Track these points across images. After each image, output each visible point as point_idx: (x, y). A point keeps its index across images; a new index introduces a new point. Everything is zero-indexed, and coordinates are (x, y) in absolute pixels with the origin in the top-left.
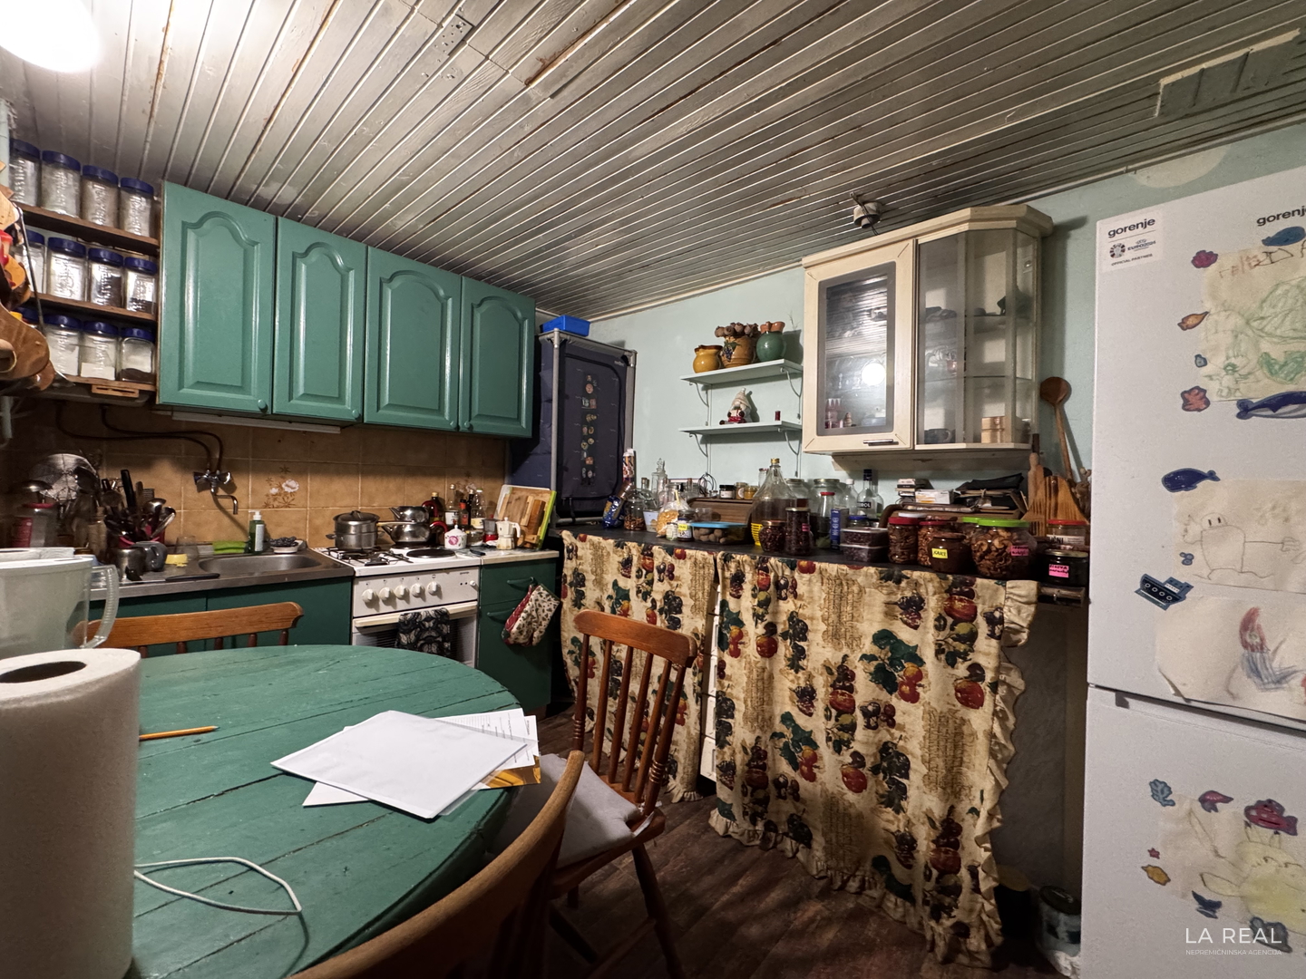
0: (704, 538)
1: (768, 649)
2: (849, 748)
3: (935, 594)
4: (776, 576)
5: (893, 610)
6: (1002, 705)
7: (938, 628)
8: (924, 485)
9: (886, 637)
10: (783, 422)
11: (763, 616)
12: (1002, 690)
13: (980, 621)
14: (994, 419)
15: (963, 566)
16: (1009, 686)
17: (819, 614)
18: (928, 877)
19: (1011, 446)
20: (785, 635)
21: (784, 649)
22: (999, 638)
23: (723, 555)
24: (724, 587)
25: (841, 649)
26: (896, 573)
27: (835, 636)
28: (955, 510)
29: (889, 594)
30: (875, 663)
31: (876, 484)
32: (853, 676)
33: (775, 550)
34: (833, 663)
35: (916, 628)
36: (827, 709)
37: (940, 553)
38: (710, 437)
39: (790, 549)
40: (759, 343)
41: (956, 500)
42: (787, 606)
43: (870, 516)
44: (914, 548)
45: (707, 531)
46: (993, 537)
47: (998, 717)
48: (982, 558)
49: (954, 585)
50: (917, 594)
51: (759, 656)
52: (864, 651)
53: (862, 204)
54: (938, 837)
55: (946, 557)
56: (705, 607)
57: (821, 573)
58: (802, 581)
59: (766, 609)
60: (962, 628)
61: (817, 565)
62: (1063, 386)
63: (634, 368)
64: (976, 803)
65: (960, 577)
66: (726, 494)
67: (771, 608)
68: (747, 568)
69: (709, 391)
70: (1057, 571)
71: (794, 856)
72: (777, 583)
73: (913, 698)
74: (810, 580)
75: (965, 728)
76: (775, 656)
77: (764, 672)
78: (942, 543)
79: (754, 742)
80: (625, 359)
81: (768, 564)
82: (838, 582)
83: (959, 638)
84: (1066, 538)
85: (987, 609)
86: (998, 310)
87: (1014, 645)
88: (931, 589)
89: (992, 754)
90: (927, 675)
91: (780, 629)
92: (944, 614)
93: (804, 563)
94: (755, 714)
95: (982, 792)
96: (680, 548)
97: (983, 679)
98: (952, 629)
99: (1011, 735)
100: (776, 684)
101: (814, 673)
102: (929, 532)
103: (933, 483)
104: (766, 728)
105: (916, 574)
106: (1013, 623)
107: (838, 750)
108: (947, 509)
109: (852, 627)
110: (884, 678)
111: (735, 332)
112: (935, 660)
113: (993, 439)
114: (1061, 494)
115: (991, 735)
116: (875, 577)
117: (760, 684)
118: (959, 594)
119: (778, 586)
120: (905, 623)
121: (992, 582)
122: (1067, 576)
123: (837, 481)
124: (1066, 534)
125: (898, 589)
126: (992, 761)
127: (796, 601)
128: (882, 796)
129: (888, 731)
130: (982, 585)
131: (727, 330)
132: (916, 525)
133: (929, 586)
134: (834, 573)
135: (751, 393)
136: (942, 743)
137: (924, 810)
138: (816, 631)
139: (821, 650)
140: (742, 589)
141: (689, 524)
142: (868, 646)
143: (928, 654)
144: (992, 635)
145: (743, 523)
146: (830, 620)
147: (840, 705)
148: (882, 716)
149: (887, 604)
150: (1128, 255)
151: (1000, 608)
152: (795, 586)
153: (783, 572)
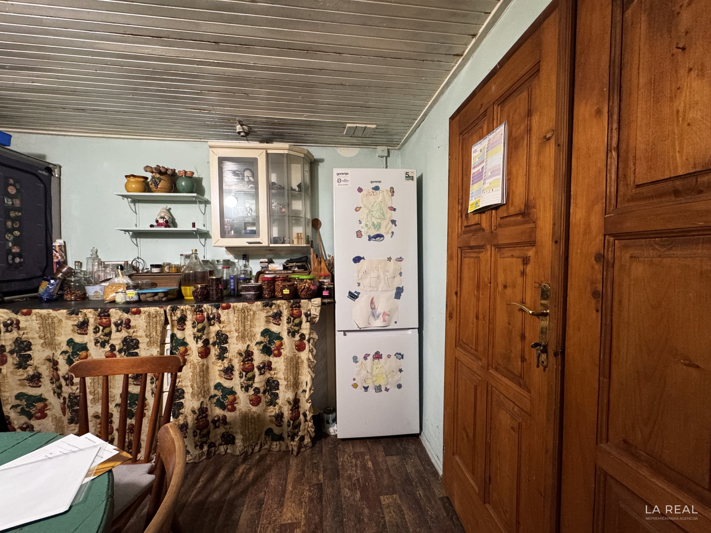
0: (150, 299)
1: (205, 353)
2: (252, 387)
3: (286, 309)
4: (208, 314)
5: (269, 319)
6: (312, 347)
7: (288, 323)
8: (270, 262)
9: (267, 332)
10: (197, 229)
11: (201, 336)
12: (311, 341)
13: (303, 317)
14: (298, 234)
15: (295, 296)
16: (313, 339)
17: (233, 329)
18: (289, 426)
19: (305, 245)
20: (214, 344)
21: (214, 351)
22: (309, 322)
23: (171, 307)
24: (173, 326)
25: (246, 343)
26: (270, 302)
27: (243, 337)
28: (286, 272)
29: (267, 313)
30: (262, 345)
31: (248, 261)
32: (252, 353)
33: (204, 300)
34: (242, 351)
35: (279, 325)
36: (240, 373)
37: (286, 292)
38: (138, 234)
39: (213, 298)
40: (178, 182)
41: (285, 268)
42: (215, 328)
43: (247, 277)
44: (274, 291)
45: (153, 294)
46: (305, 283)
47: (311, 352)
48: (302, 291)
49: (293, 304)
50: (279, 310)
51: (200, 359)
52: (257, 341)
53: (242, 125)
54: (292, 408)
55: (289, 293)
56: (159, 341)
57: (234, 308)
58: (224, 314)
59: (203, 333)
60: (297, 321)
61: (232, 304)
62: (319, 223)
63: (60, 178)
64: (304, 388)
65: (296, 300)
66: (155, 270)
67: (205, 332)
68: (188, 312)
69: (137, 204)
70: (325, 293)
71: (226, 452)
72: (208, 318)
73: (279, 355)
74: (228, 313)
75: (299, 361)
76: (209, 356)
77: (203, 366)
78: (286, 287)
79: (200, 405)
80: (49, 170)
81: (203, 308)
82: (243, 311)
83: (296, 325)
84: (325, 281)
85: (305, 311)
86: (297, 189)
87: (314, 323)
88: (285, 307)
89: (309, 367)
90: (284, 343)
91: (211, 341)
92: (290, 317)
93: (224, 305)
94: (200, 390)
95: (307, 382)
96: (135, 308)
97: (305, 339)
98: (293, 322)
99: (314, 357)
100: (211, 370)
101: (232, 358)
102: (279, 283)
103: (274, 260)
104: (206, 395)
105: (279, 302)
106: (314, 315)
107: (247, 390)
108: (282, 272)
109: (251, 331)
110: (267, 350)
111: (161, 172)
112: (288, 337)
113: (298, 243)
114: (322, 264)
115: (309, 359)
116: (261, 306)
117: (201, 373)
118: (295, 307)
119: (209, 319)
120: (275, 324)
121: (307, 300)
122: (328, 294)
123: (229, 260)
124: (325, 279)
125: (271, 309)
126: (310, 369)
127: (220, 325)
128: (268, 402)
129: (269, 373)
130: (304, 302)
131: (155, 169)
132: (274, 280)
133: (283, 306)
134: (241, 307)
135: (170, 209)
136: (292, 369)
137: (286, 399)
138: (232, 337)
139: (236, 346)
140: (185, 324)
141: (136, 292)
142: (259, 338)
143: (285, 335)
144: (307, 321)
145: (175, 287)
146: (240, 330)
147: (247, 369)
148: (267, 367)
149: (266, 317)
150: (342, 183)
151: (309, 310)
152: (219, 317)
153: (212, 311)
